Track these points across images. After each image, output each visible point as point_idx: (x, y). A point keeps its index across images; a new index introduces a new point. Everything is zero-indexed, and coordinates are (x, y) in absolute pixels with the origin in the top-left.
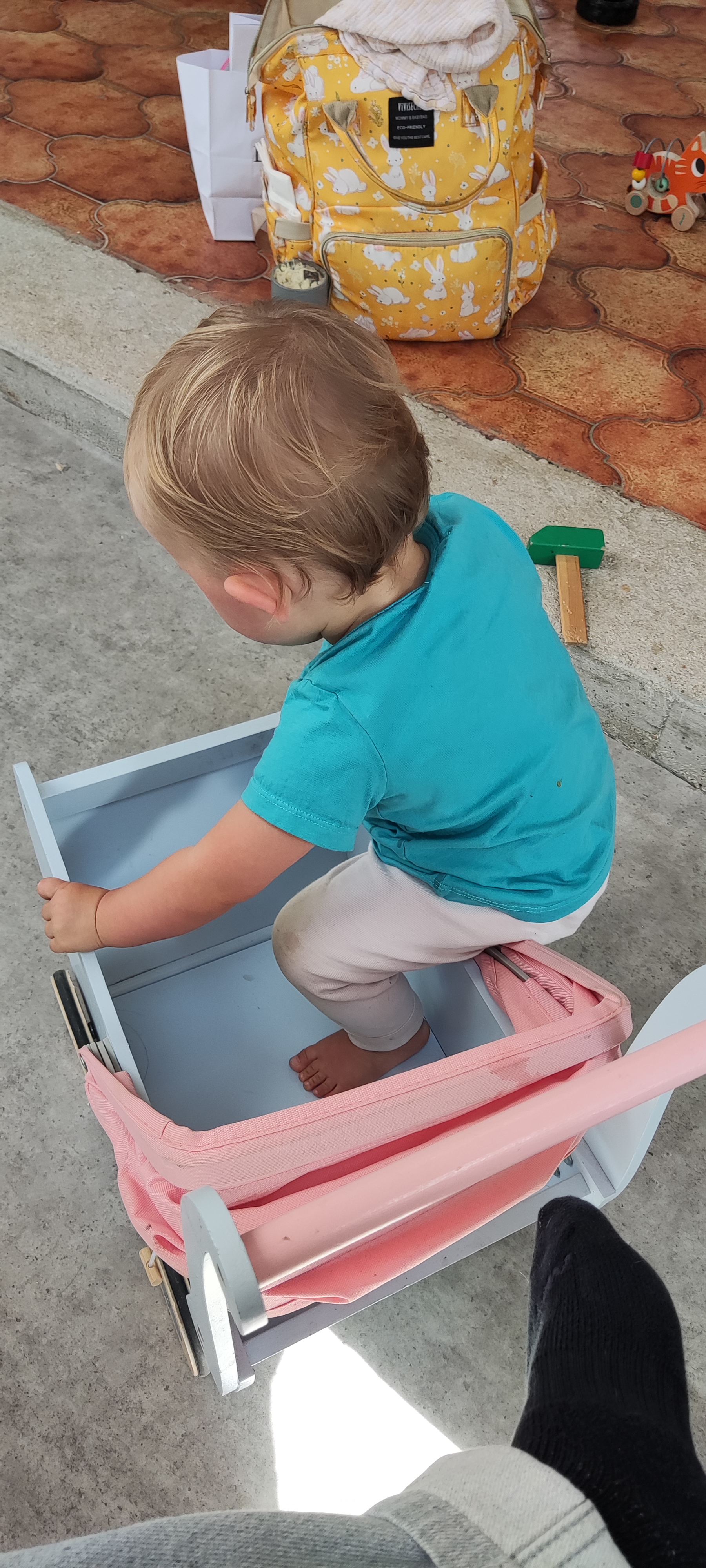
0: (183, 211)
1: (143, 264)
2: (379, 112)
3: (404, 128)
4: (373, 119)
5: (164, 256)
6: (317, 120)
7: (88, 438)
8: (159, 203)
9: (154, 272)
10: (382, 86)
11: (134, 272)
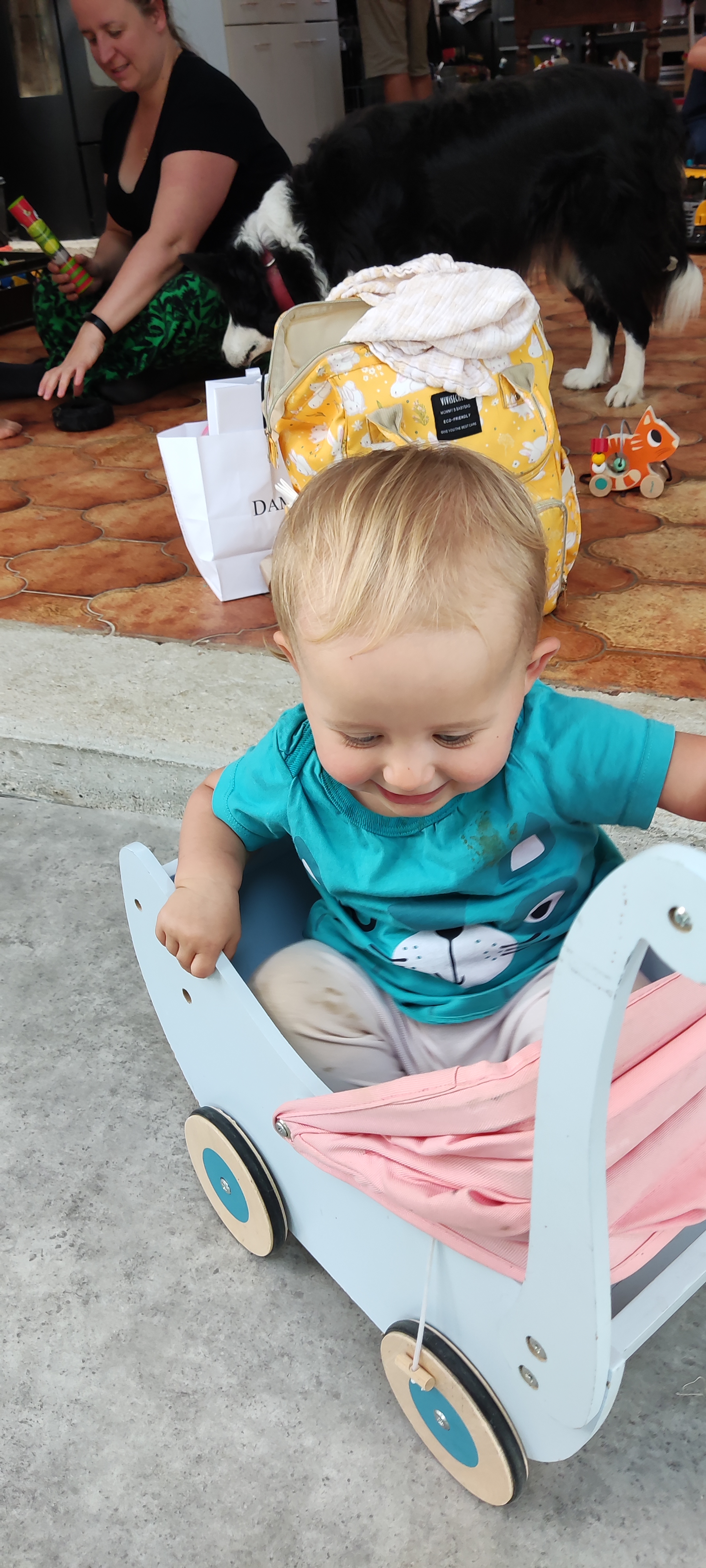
0: (176, 587)
1: (162, 636)
2: (423, 411)
3: (450, 420)
4: (417, 419)
5: (179, 625)
6: (357, 436)
7: (165, 813)
8: (148, 585)
9: (178, 640)
10: (422, 386)
11: (157, 645)
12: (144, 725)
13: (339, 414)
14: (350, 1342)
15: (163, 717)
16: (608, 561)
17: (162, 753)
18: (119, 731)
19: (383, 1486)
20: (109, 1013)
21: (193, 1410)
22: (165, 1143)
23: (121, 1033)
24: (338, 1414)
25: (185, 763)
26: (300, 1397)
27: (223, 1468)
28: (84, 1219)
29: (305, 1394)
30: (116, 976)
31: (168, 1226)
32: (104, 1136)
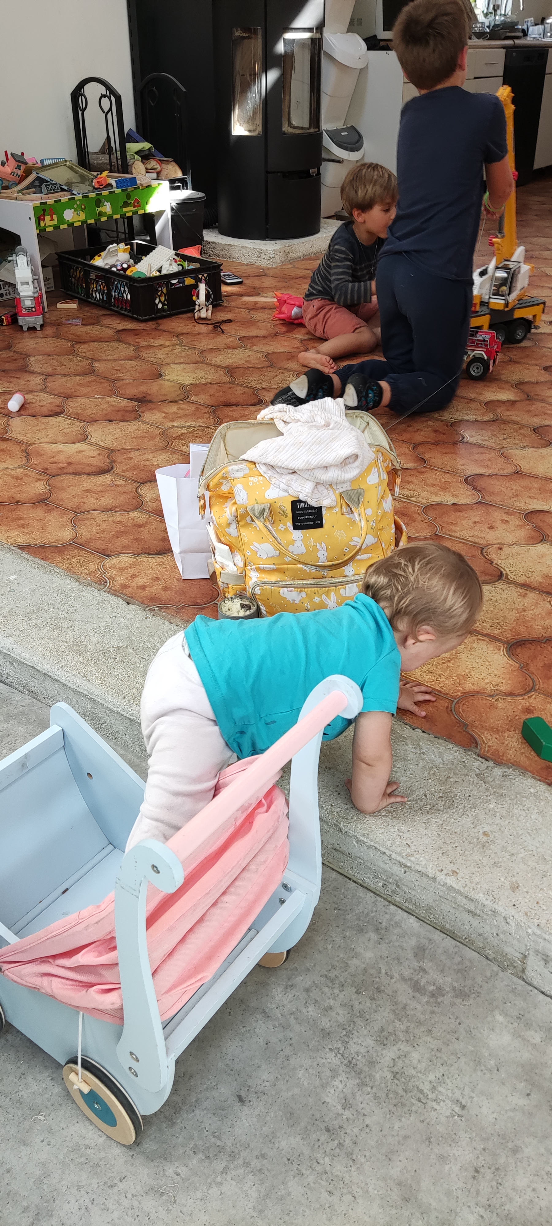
1: (132, 599)
2: (285, 509)
3: (302, 518)
4: (280, 514)
5: (147, 593)
6: (243, 516)
9: (139, 604)
10: (286, 494)
11: (125, 604)
13: (234, 501)
15: (98, 662)
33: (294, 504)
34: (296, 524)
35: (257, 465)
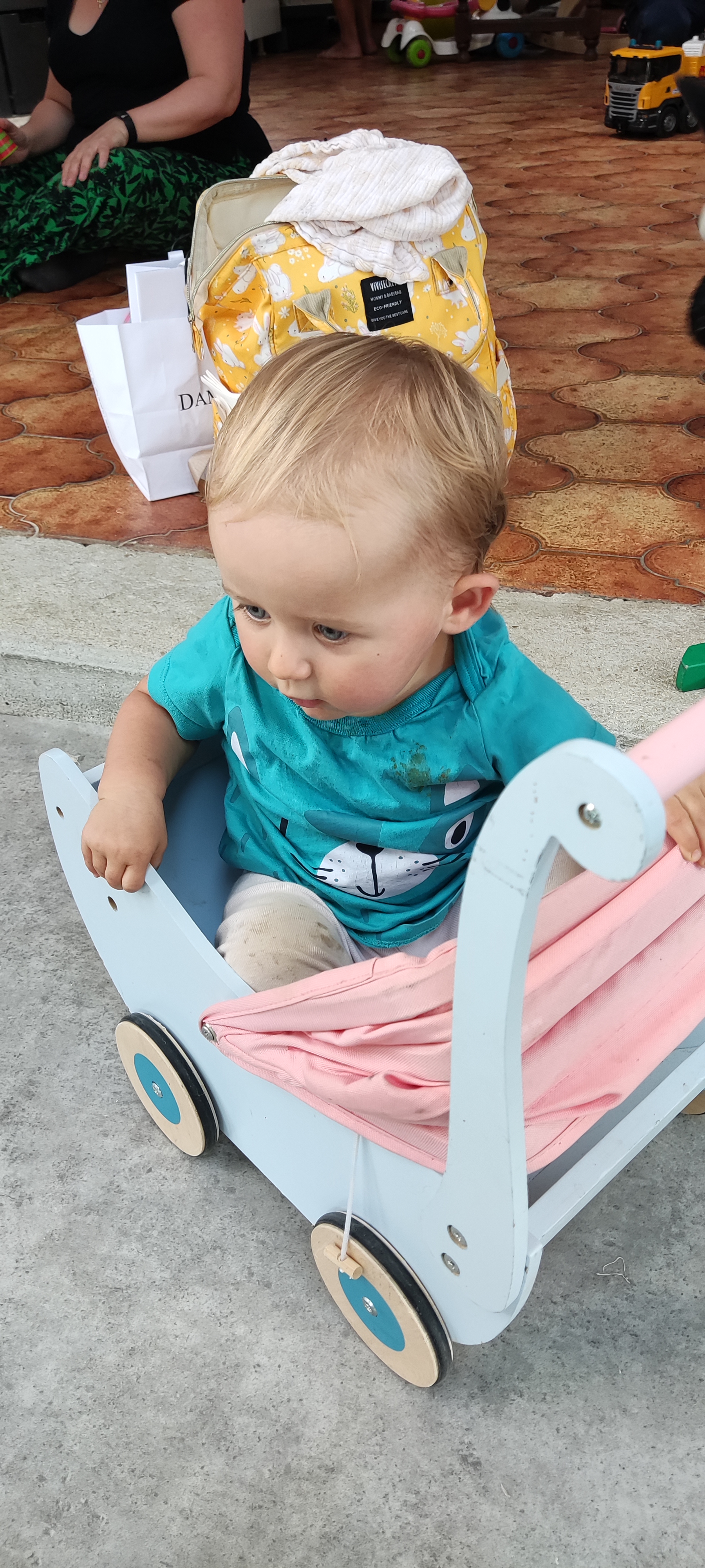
0: (103, 486)
1: (88, 537)
2: (353, 297)
3: (381, 308)
4: (347, 306)
5: (105, 526)
6: (284, 324)
7: (94, 720)
8: (73, 485)
9: (104, 541)
10: (351, 270)
11: (82, 547)
12: (70, 630)
13: (264, 300)
14: (282, 1234)
15: (90, 621)
16: (545, 460)
17: (88, 658)
18: (44, 636)
19: (313, 1370)
20: (40, 922)
21: (126, 1304)
22: (97, 1049)
23: (51, 942)
24: (269, 1303)
25: (113, 668)
26: (232, 1287)
27: (156, 1360)
28: (17, 1123)
29: (237, 1285)
30: (46, 885)
31: (101, 1129)
32: (36, 1043)
33: (365, 284)
34: (373, 320)
35: (297, 228)
